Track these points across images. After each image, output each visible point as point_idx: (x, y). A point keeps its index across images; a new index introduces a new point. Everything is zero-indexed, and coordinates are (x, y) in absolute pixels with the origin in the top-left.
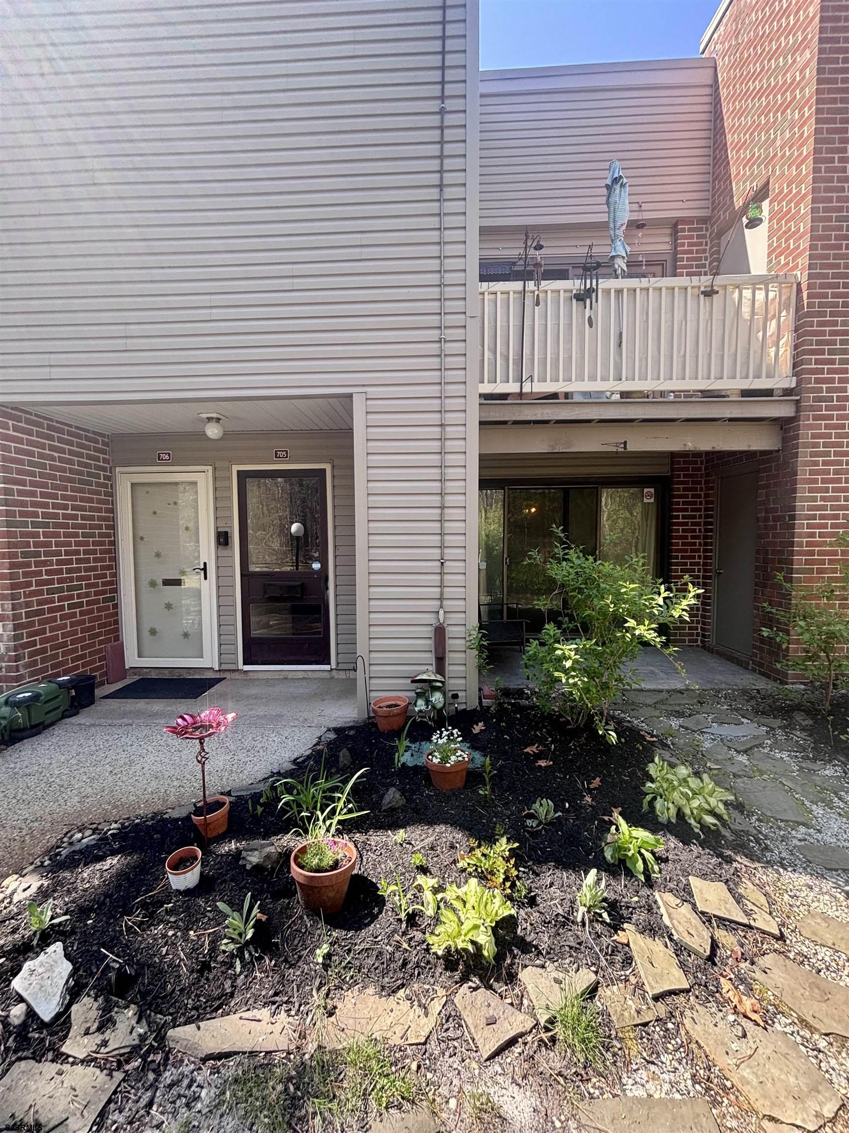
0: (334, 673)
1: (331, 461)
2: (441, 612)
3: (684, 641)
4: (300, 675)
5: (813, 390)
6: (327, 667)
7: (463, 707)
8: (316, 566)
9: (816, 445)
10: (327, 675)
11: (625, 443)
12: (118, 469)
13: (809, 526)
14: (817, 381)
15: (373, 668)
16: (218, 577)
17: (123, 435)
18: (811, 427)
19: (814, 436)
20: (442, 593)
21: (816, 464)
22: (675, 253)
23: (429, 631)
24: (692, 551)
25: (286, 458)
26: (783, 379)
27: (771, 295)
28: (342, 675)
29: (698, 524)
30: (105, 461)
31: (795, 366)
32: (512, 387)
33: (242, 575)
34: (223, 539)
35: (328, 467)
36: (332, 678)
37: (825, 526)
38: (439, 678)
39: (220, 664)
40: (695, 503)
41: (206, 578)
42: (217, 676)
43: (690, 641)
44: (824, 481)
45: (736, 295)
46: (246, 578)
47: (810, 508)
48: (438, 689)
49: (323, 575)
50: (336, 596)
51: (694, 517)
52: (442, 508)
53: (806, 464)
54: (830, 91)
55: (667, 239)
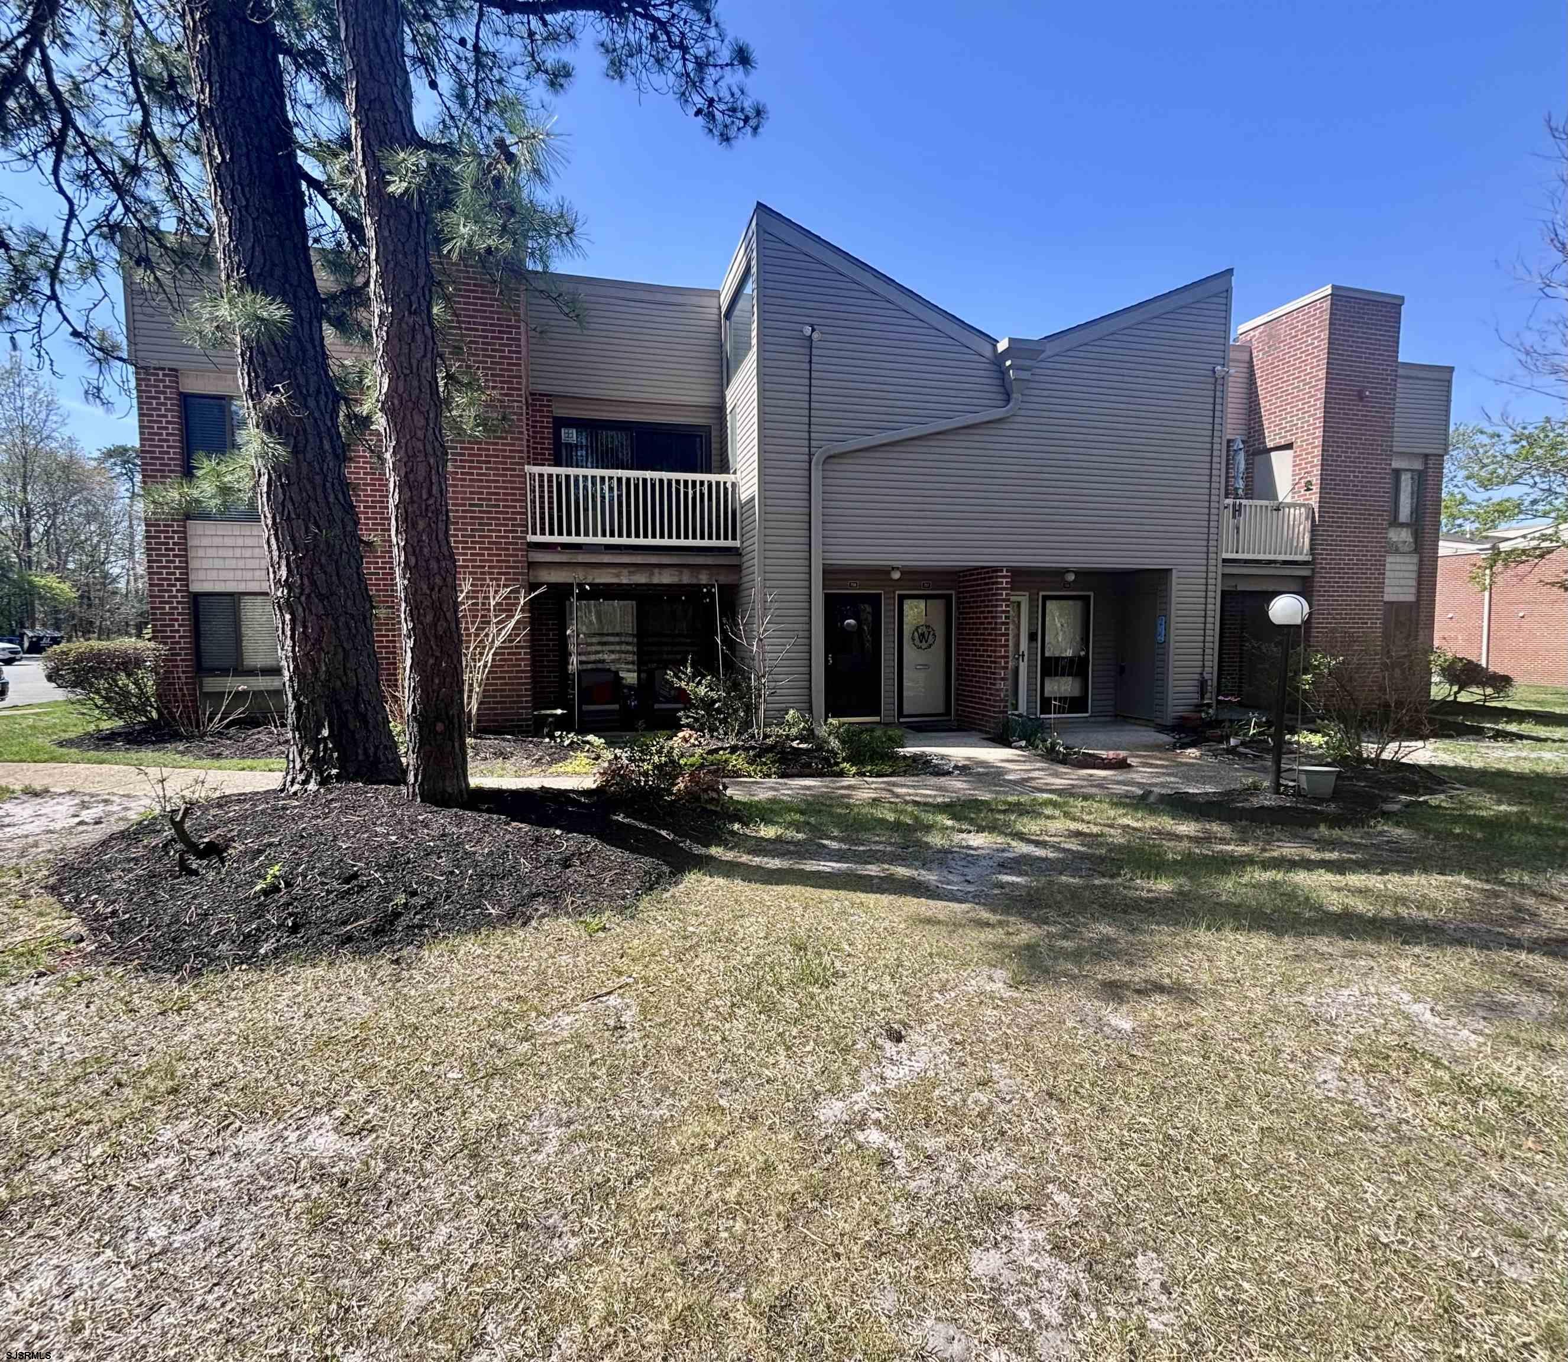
1: (1093, 590)
5: (1319, 563)
6: (1086, 715)
14: (1322, 559)
15: (1175, 701)
16: (1028, 660)
18: (1318, 582)
19: (1320, 587)
23: (1197, 683)
25: (1070, 588)
26: (1306, 557)
27: (1300, 512)
31: (1311, 550)
33: (1042, 659)
34: (1033, 636)
35: (1092, 594)
41: (1022, 661)
45: (1287, 512)
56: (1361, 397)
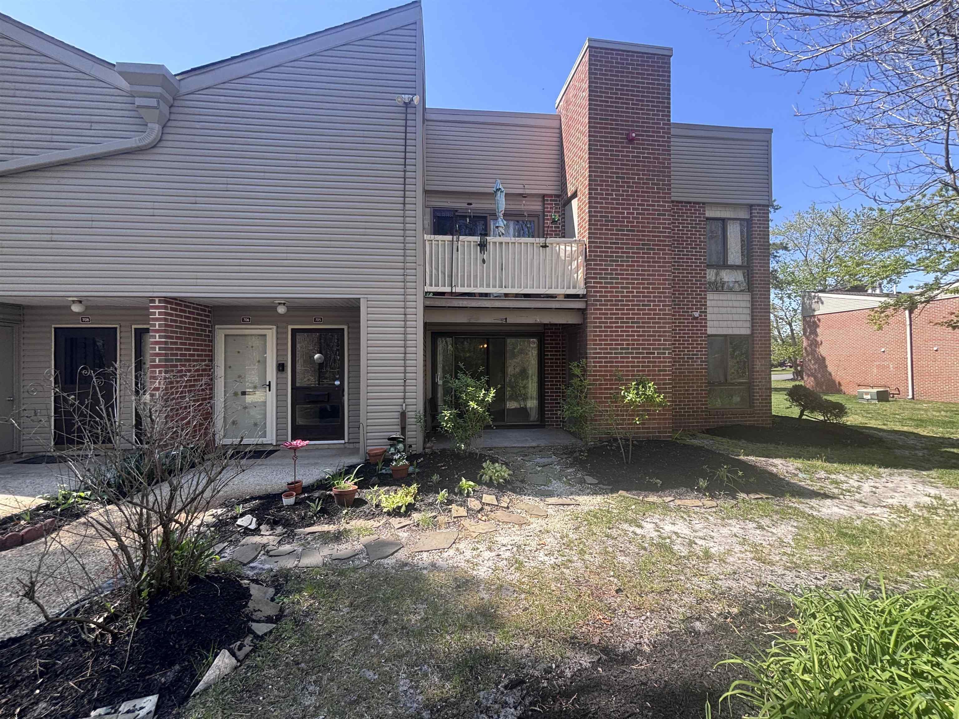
0: (347, 445)
1: (347, 324)
2: (404, 405)
3: (553, 425)
4: (326, 446)
5: (593, 296)
6: (343, 442)
7: (415, 452)
8: (337, 383)
9: (596, 323)
10: (342, 446)
11: (506, 319)
12: (216, 326)
13: (594, 362)
14: (595, 292)
15: (368, 434)
16: (277, 390)
17: (219, 307)
18: (592, 314)
19: (594, 318)
20: (405, 395)
21: (596, 331)
22: (544, 212)
23: (397, 415)
24: (556, 374)
25: (321, 322)
26: (581, 291)
27: (574, 249)
28: (351, 446)
29: (559, 359)
30: (209, 322)
31: (586, 284)
32: (447, 289)
33: (292, 389)
34: (281, 367)
35: (345, 327)
36: (345, 448)
37: (601, 362)
38: (402, 437)
39: (277, 441)
40: (557, 348)
41: (270, 390)
42: (275, 448)
43: (556, 425)
44: (600, 340)
45: (557, 248)
46: (294, 391)
47: (594, 353)
48: (401, 442)
49: (341, 388)
50: (349, 400)
51: (557, 355)
52: (405, 353)
53: (591, 331)
54: (595, 158)
55: (540, 203)
56: (631, 140)
